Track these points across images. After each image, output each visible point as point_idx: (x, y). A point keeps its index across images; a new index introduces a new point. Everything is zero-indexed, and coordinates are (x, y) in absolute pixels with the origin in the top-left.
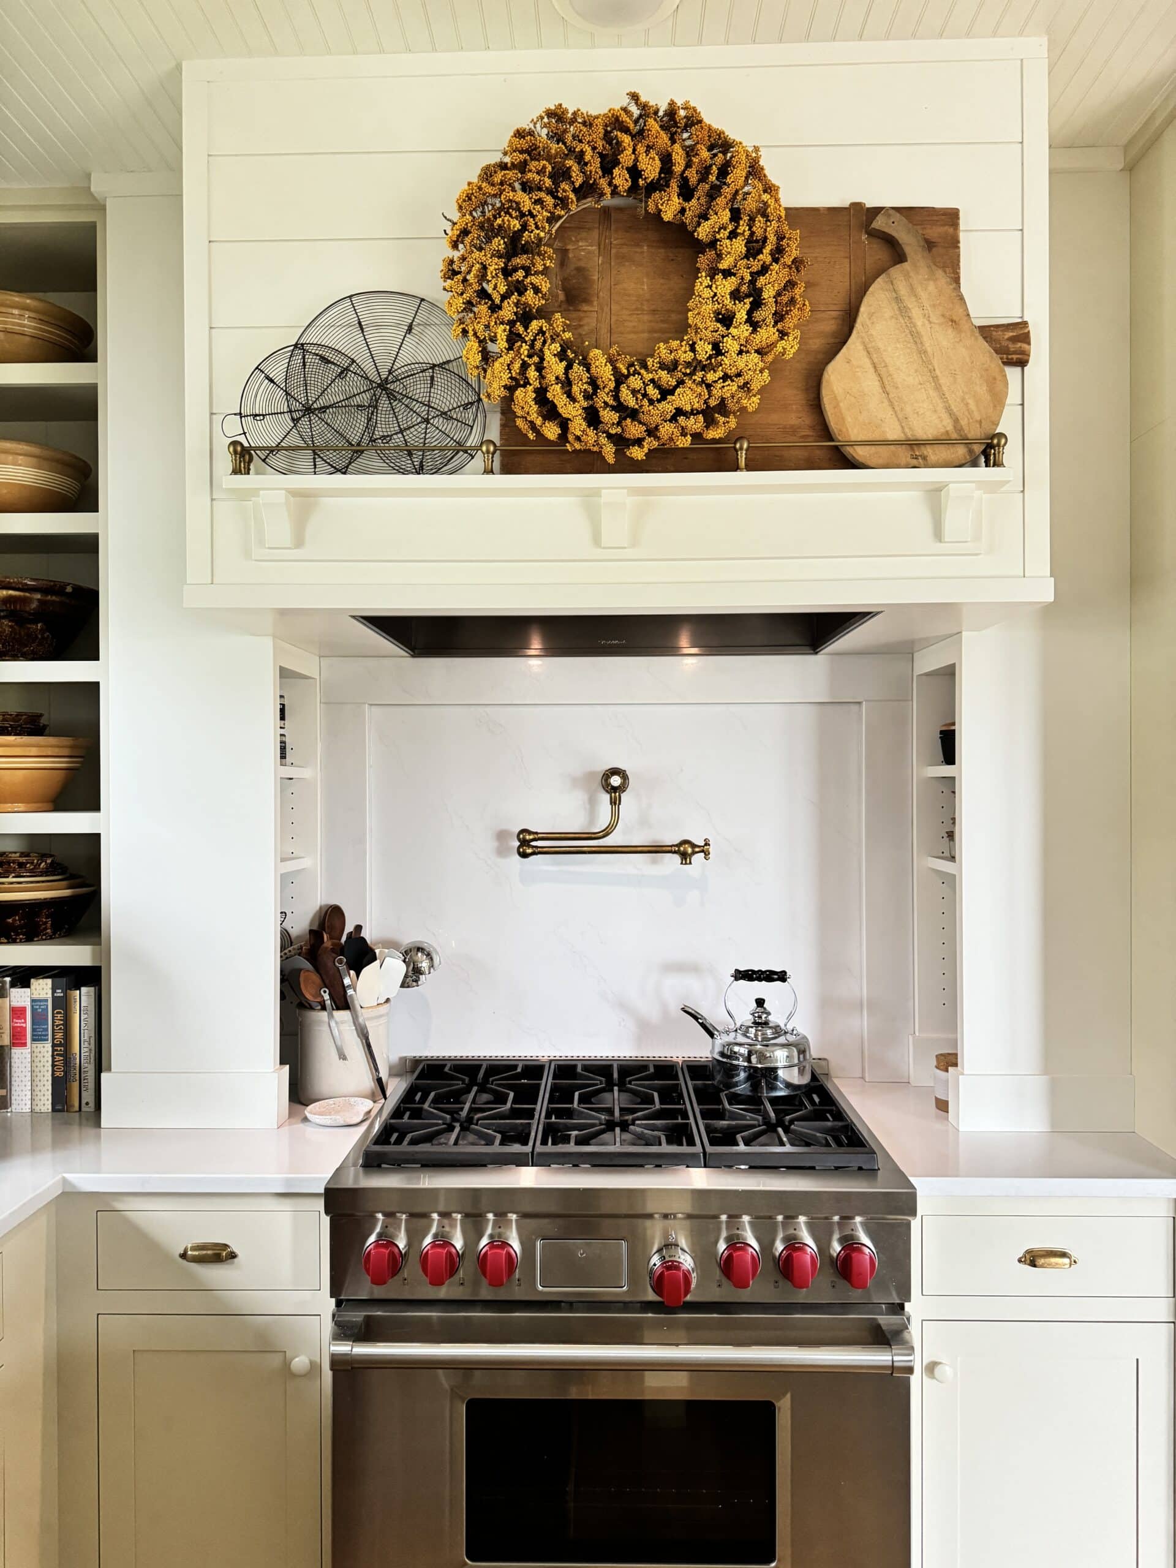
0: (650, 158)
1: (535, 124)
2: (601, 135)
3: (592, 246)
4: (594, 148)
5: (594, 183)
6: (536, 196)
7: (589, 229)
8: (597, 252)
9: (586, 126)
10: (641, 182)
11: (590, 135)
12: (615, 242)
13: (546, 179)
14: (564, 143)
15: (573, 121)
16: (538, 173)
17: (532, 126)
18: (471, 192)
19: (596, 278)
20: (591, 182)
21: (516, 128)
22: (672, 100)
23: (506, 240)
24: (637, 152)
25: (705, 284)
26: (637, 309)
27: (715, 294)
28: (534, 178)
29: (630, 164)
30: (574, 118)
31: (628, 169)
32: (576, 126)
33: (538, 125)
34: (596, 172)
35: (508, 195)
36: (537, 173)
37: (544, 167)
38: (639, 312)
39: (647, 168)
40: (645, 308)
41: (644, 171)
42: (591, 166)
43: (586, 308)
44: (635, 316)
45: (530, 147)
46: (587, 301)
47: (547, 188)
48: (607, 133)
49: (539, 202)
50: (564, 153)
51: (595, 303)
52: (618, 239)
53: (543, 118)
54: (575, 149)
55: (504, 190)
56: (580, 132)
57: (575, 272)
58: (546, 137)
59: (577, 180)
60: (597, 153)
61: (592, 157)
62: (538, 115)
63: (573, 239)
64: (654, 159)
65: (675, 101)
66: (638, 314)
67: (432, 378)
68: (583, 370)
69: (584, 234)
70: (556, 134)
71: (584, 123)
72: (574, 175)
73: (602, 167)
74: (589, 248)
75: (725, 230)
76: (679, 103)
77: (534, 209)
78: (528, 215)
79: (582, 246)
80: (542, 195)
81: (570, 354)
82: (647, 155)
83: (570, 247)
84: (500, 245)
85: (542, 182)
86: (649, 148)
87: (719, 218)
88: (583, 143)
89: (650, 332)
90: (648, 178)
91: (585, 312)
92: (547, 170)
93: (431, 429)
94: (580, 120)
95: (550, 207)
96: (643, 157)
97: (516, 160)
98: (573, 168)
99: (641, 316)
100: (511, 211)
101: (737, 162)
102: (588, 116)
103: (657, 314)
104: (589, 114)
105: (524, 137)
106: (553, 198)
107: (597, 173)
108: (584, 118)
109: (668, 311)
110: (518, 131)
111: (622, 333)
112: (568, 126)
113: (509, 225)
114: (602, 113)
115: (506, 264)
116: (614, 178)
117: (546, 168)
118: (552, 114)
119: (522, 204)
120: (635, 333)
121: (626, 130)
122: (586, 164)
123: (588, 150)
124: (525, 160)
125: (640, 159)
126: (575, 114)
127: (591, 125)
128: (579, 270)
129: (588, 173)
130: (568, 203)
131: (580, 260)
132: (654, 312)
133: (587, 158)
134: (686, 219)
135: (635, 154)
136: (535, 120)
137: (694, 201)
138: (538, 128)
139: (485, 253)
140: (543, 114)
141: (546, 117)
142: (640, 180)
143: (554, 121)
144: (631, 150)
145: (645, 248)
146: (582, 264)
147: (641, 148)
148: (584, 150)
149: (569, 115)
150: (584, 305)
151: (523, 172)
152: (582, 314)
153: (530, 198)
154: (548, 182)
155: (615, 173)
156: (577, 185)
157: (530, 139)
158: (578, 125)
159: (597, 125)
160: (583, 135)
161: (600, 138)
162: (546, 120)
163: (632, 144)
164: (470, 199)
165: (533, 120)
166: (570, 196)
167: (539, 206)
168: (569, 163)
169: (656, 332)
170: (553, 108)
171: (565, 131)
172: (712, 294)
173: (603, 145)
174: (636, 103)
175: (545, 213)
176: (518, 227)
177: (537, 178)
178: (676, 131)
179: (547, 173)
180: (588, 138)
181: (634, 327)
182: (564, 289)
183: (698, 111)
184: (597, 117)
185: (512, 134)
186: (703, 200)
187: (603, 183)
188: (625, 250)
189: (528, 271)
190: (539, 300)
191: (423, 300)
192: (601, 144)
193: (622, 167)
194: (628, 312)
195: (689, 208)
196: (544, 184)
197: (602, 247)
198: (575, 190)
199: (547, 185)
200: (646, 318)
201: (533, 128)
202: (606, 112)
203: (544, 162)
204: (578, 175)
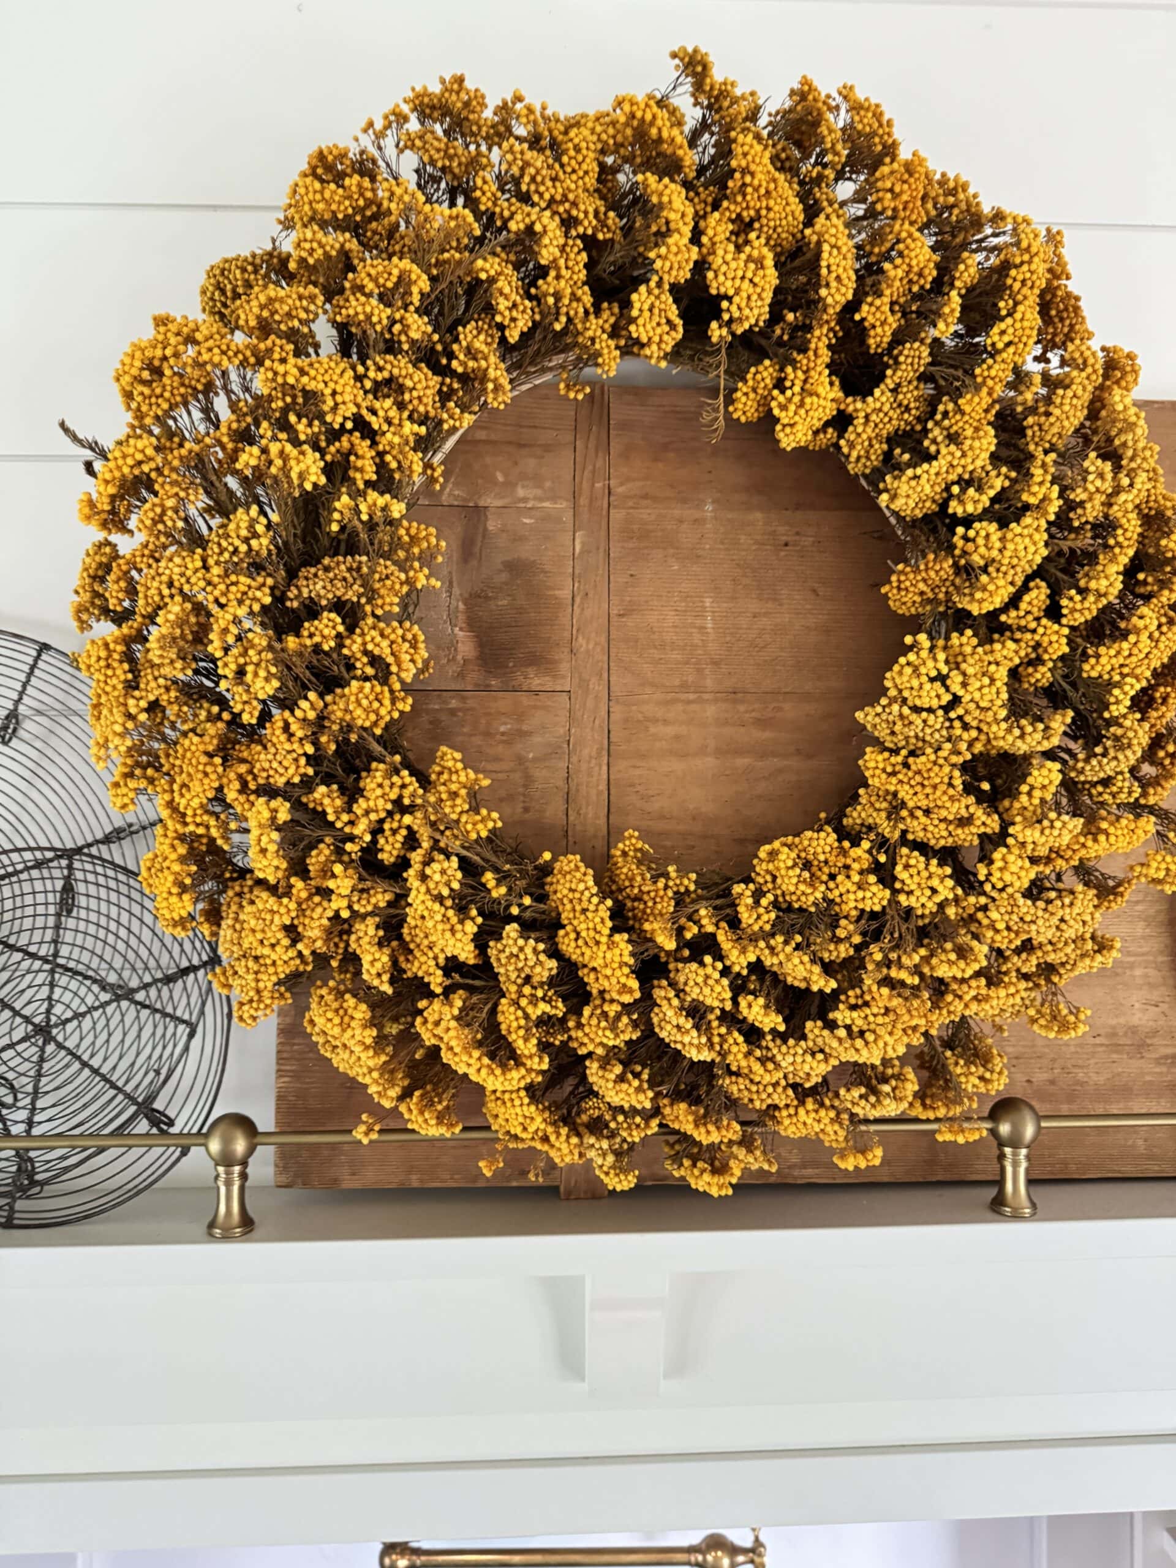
0: (749, 259)
1: (380, 135)
2: (591, 181)
3: (554, 499)
4: (568, 223)
5: (565, 331)
6: (380, 369)
7: (547, 448)
8: (568, 517)
9: (541, 150)
10: (716, 332)
11: (554, 179)
12: (620, 490)
13: (412, 318)
14: (472, 203)
15: (500, 132)
16: (385, 299)
17: (367, 141)
18: (159, 353)
19: (565, 594)
20: (558, 327)
21: (313, 149)
22: (805, 81)
23: (275, 517)
24: (705, 240)
25: (930, 668)
26: (684, 687)
27: (956, 700)
28: (369, 317)
29: (684, 275)
30: (504, 122)
31: (675, 289)
32: (511, 150)
33: (389, 142)
34: (574, 297)
35: (281, 369)
36: (381, 298)
37: (403, 281)
38: (692, 696)
39: (738, 291)
40: (709, 683)
41: (729, 299)
42: (558, 277)
43: (536, 682)
44: (680, 707)
45: (357, 210)
46: (539, 661)
47: (413, 342)
48: (606, 173)
49: (390, 387)
50: (469, 235)
51: (564, 668)
52: (628, 479)
53: (406, 119)
54: (505, 222)
55: (270, 351)
56: (522, 169)
57: (504, 576)
58: (414, 177)
59: (513, 320)
60: (578, 236)
61: (562, 249)
62: (388, 108)
63: (500, 478)
64: (760, 263)
65: (816, 83)
66: (689, 702)
67: (68, 889)
68: (535, 951)
69: (530, 464)
70: (443, 169)
71: (534, 141)
72: (503, 304)
73: (594, 282)
74: (547, 504)
75: (980, 489)
76: (827, 87)
77: (374, 412)
78: (355, 429)
79: (525, 500)
80: (400, 366)
81: (491, 884)
82: (739, 248)
83: (489, 500)
84: (255, 535)
85: (397, 328)
86: (743, 227)
87: (964, 455)
88: (533, 205)
89: (719, 753)
90: (740, 320)
91: (537, 692)
92: (415, 290)
93: (57, 1060)
94: (521, 131)
95: (428, 404)
96: (724, 256)
97: (312, 251)
98: (501, 283)
99: (693, 707)
100: (293, 418)
101: (1023, 282)
102: (546, 119)
103: (742, 702)
104: (549, 112)
105: (339, 178)
106: (435, 373)
107: (578, 300)
108: (535, 123)
109: (775, 693)
110: (321, 156)
111: (643, 757)
112: (484, 148)
113: (285, 470)
114: (592, 112)
115: (279, 598)
116: (633, 320)
117: (411, 283)
118: (433, 108)
119: (330, 403)
120: (683, 755)
121: (670, 168)
122: (542, 272)
123: (549, 225)
124: (345, 254)
125: (717, 261)
126: (504, 109)
127: (556, 148)
128: (516, 568)
129: (551, 300)
130: (484, 390)
131: (519, 539)
132: (735, 694)
133: (547, 254)
134: (852, 446)
135: (700, 245)
136: (379, 125)
137: (881, 396)
138: (390, 151)
139: (204, 560)
140: (405, 108)
141: (413, 118)
142: (714, 325)
143: (438, 128)
144: (687, 231)
145: (709, 507)
146: (525, 552)
147: (718, 227)
148: (538, 228)
149: (488, 114)
150: (531, 671)
151: (332, 292)
152: (525, 700)
153: (359, 378)
154: (418, 327)
155: (637, 305)
156: (513, 336)
157: (359, 186)
158: (517, 147)
159: (577, 149)
160: (533, 179)
161: (586, 190)
162: (413, 125)
163: (690, 211)
164: (158, 372)
165: (371, 124)
166: (492, 374)
167: (388, 403)
168: (487, 266)
169: (739, 752)
170: (436, 88)
171: (475, 164)
172: (946, 698)
173: (596, 213)
174: (698, 88)
175: (409, 428)
176: (316, 477)
177: (381, 314)
178: (820, 177)
179: (416, 299)
180: (549, 191)
181: (677, 738)
182: (473, 624)
183: (886, 117)
184: (575, 123)
185: (305, 167)
186: (910, 395)
187: (596, 328)
188: (647, 514)
189: (350, 614)
190: (393, 701)
191: (44, 647)
192: (591, 210)
193: (659, 284)
194: (659, 696)
195: (867, 417)
196: (405, 330)
197: (583, 501)
198: (505, 348)
199: (415, 335)
200: (711, 711)
201: (373, 151)
202: (607, 107)
203: (406, 264)
204: (515, 305)
